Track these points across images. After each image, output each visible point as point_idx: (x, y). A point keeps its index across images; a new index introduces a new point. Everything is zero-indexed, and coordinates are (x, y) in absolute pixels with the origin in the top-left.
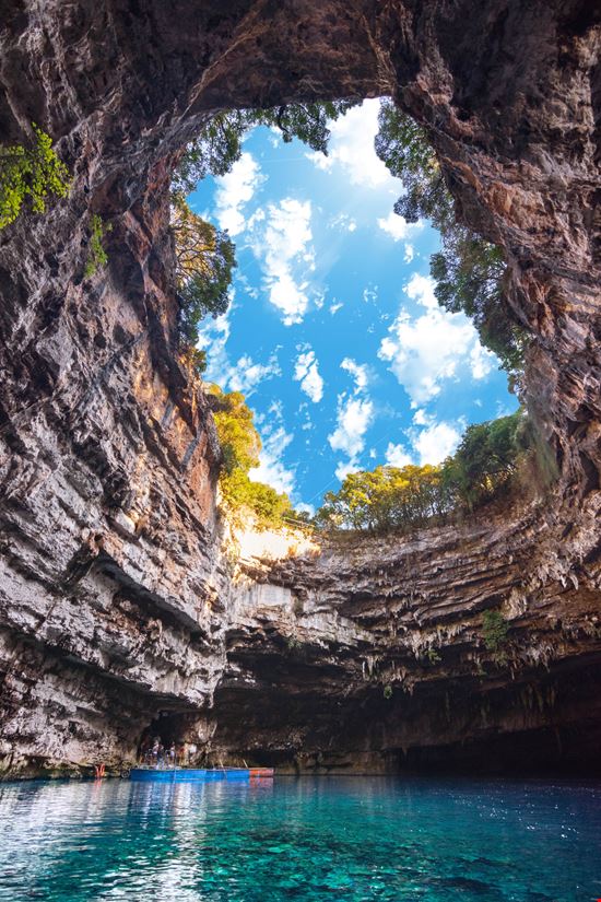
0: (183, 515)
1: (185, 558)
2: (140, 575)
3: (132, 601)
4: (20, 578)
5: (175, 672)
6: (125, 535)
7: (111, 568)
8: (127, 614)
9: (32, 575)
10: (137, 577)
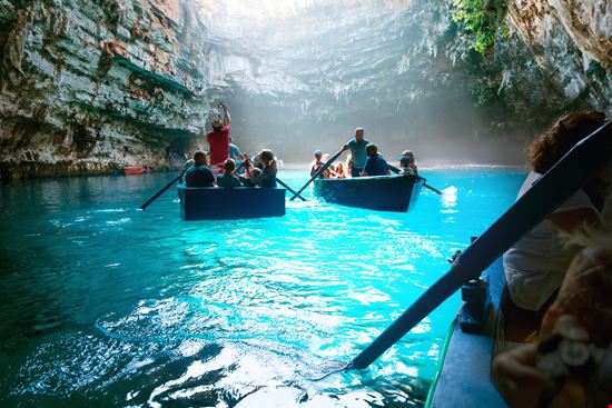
0: (160, 18)
1: (169, 47)
2: (142, 63)
3: (142, 79)
4: (75, 76)
5: (179, 117)
6: (126, 40)
7: (123, 62)
8: (141, 87)
9: (80, 74)
10: (140, 64)
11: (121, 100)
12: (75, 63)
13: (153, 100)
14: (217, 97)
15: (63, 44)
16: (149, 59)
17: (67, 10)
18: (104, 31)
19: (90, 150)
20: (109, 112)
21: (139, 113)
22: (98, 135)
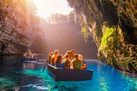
0: (25, 24)
3: (19, 35)
4: (5, 34)
5: (26, 43)
6: (18, 28)
7: (16, 32)
8: (19, 37)
9: (7, 33)
10: (20, 32)
11: (14, 39)
12: (6, 31)
13: (21, 40)
14: (35, 40)
15: (5, 28)
16: (22, 32)
17: (7, 22)
18: (14, 26)
19: (5, 49)
20: (11, 42)
21: (17, 42)
22: (7, 46)
